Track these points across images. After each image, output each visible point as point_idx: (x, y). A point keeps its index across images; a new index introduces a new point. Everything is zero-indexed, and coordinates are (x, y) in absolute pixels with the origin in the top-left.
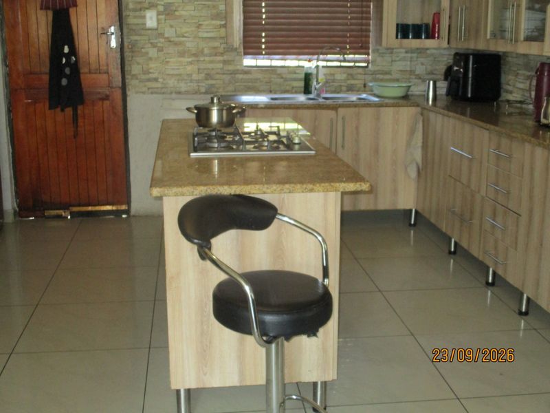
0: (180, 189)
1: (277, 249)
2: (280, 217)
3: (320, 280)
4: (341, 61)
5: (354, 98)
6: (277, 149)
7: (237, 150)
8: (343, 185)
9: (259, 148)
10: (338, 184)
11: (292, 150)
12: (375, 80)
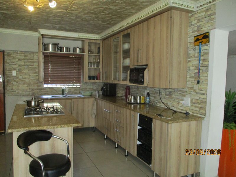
2: (53, 136)
4: (73, 86)
5: (76, 96)
6: (53, 113)
7: (40, 114)
8: (73, 125)
9: (47, 113)
10: (72, 125)
11: (57, 113)
12: (83, 91)
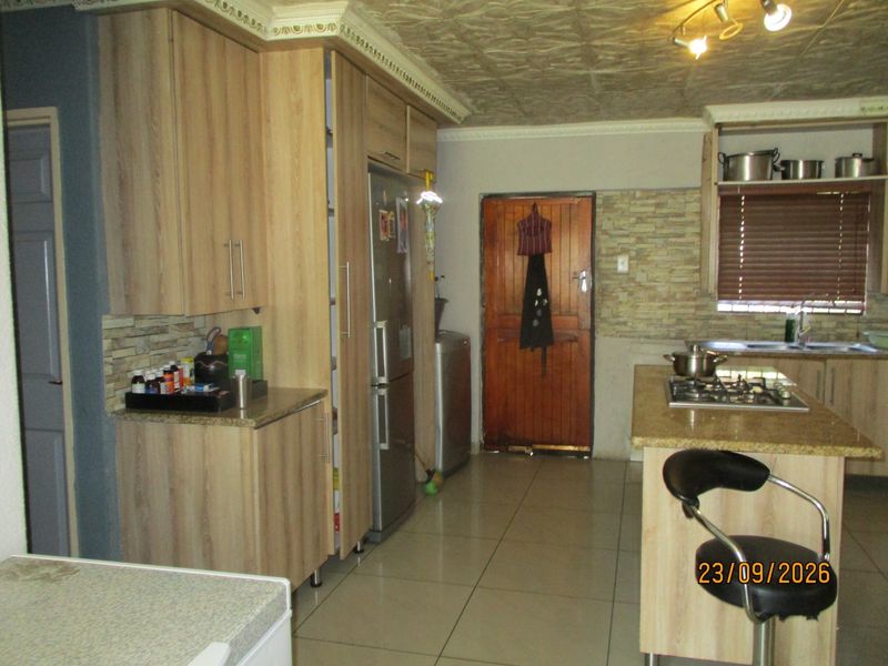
0: (663, 441)
1: (767, 513)
2: (774, 479)
3: (820, 554)
4: (830, 308)
5: (844, 348)
6: (764, 403)
7: (720, 401)
8: (849, 449)
9: (744, 401)
10: (842, 448)
11: (781, 405)
12: (870, 329)
